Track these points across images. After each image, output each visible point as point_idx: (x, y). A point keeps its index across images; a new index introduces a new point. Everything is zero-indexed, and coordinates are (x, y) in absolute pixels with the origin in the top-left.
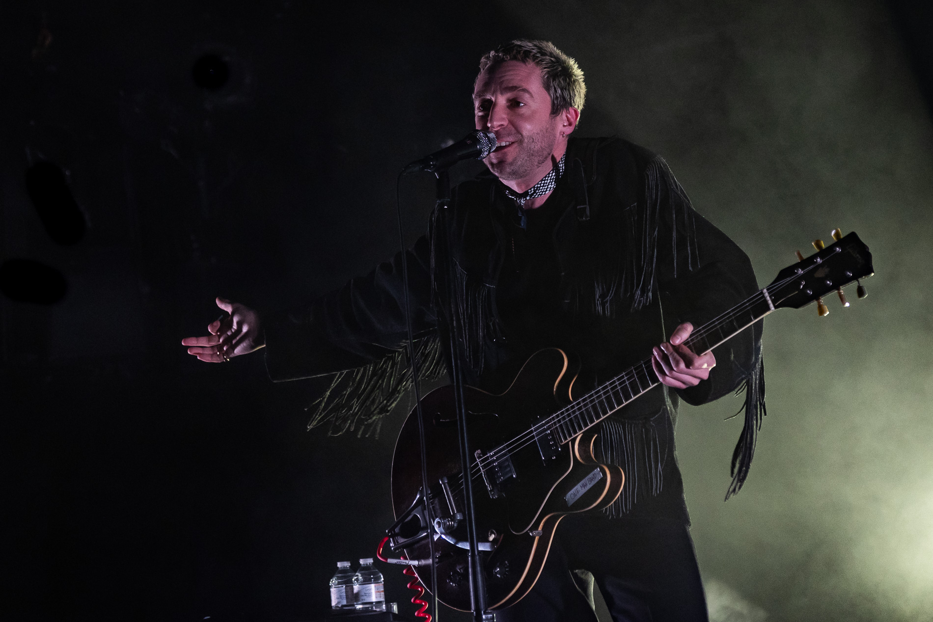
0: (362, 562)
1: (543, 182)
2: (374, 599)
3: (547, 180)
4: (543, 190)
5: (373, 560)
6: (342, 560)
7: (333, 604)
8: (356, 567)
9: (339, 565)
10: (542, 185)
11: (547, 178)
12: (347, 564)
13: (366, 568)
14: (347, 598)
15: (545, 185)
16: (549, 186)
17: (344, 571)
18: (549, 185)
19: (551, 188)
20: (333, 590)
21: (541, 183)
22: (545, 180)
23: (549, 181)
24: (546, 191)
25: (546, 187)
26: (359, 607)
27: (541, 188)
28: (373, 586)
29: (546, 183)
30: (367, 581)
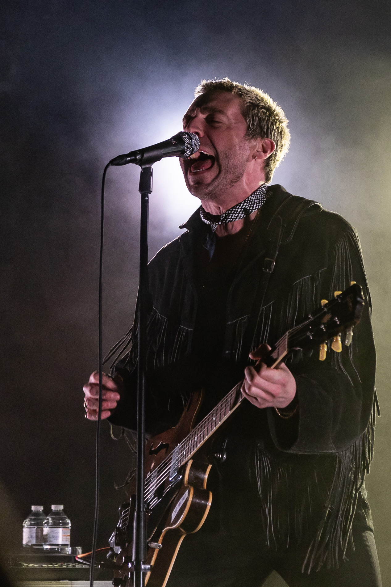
0: (53, 507)
1: (234, 210)
2: (60, 541)
3: (238, 208)
4: (233, 217)
5: (64, 507)
6: (36, 504)
7: (24, 542)
8: (48, 511)
9: (33, 508)
10: (233, 212)
11: (238, 207)
12: (41, 508)
13: (57, 513)
14: (37, 538)
15: (235, 212)
16: (240, 215)
17: (37, 514)
18: (239, 213)
19: (241, 216)
20: (25, 530)
21: (232, 210)
22: (236, 208)
23: (239, 210)
24: (236, 218)
25: (237, 215)
26: (47, 547)
27: (231, 215)
28: (60, 530)
29: (237, 211)
30: (56, 525)
